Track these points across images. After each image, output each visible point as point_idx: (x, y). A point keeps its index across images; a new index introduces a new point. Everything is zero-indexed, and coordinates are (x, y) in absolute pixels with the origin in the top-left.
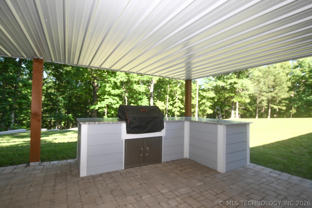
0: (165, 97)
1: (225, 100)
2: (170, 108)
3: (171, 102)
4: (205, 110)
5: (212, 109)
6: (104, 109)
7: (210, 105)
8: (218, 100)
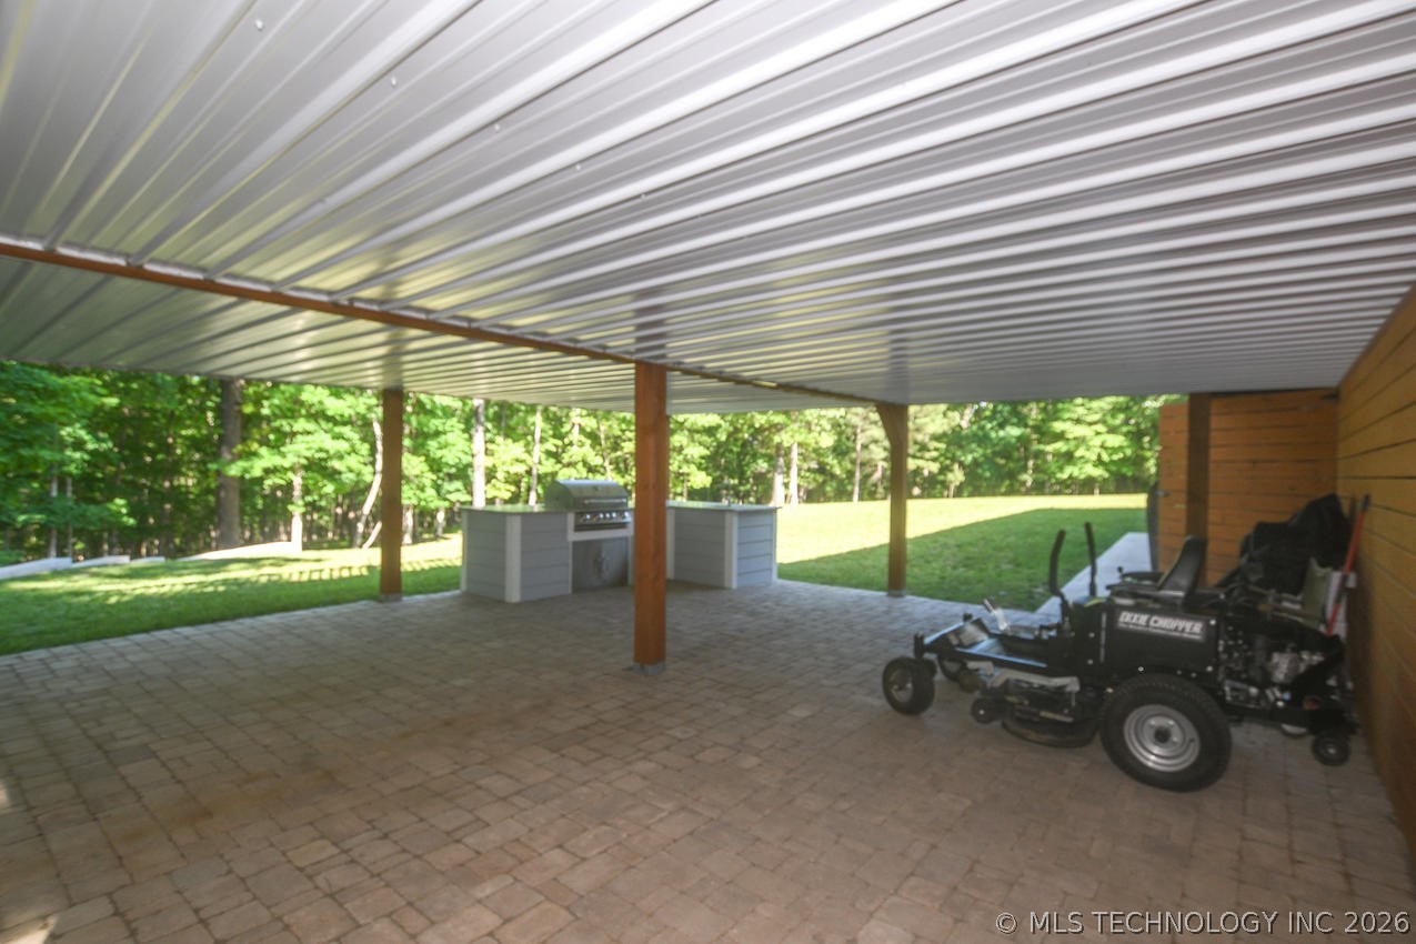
0: (529, 424)
1: (754, 436)
2: (549, 466)
3: (551, 445)
4: (682, 474)
5: (706, 469)
6: (290, 475)
7: (702, 458)
8: (730, 435)
